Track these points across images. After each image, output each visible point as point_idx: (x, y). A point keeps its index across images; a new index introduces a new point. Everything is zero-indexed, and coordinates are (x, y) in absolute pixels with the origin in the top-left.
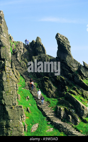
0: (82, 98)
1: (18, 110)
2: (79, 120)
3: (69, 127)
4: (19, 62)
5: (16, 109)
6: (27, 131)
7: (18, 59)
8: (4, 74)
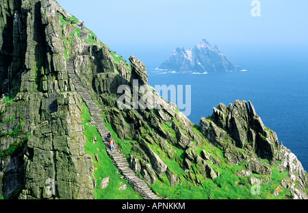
0: (159, 149)
1: (86, 162)
2: (155, 178)
3: (143, 186)
4: (78, 76)
5: (84, 160)
6: (97, 188)
7: (76, 71)
8: (68, 116)
